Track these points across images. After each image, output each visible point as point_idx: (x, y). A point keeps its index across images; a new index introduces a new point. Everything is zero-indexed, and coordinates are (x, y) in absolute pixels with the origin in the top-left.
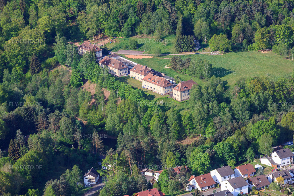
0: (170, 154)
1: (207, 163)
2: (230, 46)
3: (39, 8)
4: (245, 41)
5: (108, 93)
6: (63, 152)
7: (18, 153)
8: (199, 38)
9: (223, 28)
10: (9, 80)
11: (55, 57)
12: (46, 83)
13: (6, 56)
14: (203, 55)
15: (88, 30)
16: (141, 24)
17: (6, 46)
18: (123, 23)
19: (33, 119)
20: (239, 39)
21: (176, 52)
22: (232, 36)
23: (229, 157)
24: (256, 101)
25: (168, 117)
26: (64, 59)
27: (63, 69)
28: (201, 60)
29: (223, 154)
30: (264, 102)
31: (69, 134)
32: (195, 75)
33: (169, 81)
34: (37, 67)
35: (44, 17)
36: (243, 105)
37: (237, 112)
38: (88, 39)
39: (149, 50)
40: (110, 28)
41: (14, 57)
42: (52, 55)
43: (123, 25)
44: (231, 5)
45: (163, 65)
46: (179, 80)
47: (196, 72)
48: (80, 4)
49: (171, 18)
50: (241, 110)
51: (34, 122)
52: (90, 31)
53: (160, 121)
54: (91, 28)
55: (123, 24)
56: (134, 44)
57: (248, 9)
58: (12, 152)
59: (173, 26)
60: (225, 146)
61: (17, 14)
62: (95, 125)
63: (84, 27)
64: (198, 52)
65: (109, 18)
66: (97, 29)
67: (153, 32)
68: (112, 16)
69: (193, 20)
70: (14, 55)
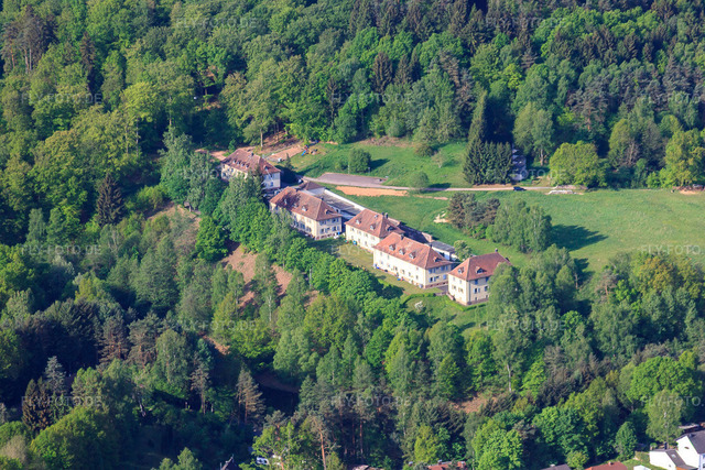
0: (425, 430)
1: (514, 458)
2: (601, 174)
3: (130, 63)
4: (641, 164)
5: (285, 278)
6: (162, 416)
7: (46, 415)
8: (526, 150)
9: (588, 128)
10: (42, 237)
11: (161, 185)
12: (134, 248)
13: (39, 179)
14: (533, 194)
15: (249, 120)
16: (382, 109)
17: (40, 153)
18: (337, 106)
19: (92, 332)
20: (625, 157)
21: (466, 183)
22: (609, 149)
23: (571, 444)
24: (653, 311)
25: (432, 343)
26: (184, 189)
27: (178, 215)
28: (525, 204)
29: (557, 437)
30: (675, 314)
31: (178, 373)
32: (508, 242)
33: (443, 254)
34: (114, 207)
35: (138, 85)
36: (620, 319)
37: (605, 336)
38: (247, 144)
39: (398, 176)
40: (304, 118)
41: (58, 181)
42: (155, 180)
43: (336, 112)
44: (611, 71)
45: (431, 215)
46: (465, 251)
47: (511, 235)
48: (233, 57)
49: (457, 99)
50: (617, 332)
51: (95, 342)
52: (253, 123)
53: (410, 350)
54: (256, 115)
55: (336, 108)
56: (362, 160)
57: (653, 84)
58: (32, 412)
59: (462, 117)
60: (563, 417)
61: (73, 74)
62: (248, 355)
63: (240, 112)
64: (520, 185)
65: (303, 93)
66: (270, 118)
67: (411, 131)
68: (309, 89)
69: (513, 106)
70: (59, 175)
